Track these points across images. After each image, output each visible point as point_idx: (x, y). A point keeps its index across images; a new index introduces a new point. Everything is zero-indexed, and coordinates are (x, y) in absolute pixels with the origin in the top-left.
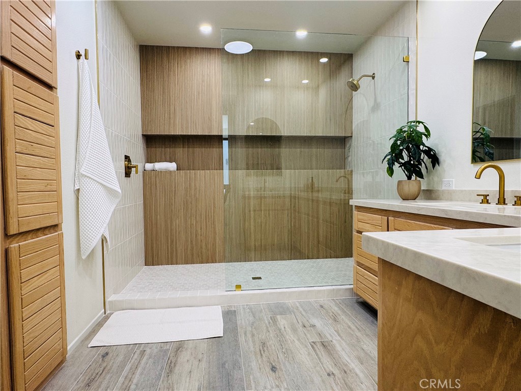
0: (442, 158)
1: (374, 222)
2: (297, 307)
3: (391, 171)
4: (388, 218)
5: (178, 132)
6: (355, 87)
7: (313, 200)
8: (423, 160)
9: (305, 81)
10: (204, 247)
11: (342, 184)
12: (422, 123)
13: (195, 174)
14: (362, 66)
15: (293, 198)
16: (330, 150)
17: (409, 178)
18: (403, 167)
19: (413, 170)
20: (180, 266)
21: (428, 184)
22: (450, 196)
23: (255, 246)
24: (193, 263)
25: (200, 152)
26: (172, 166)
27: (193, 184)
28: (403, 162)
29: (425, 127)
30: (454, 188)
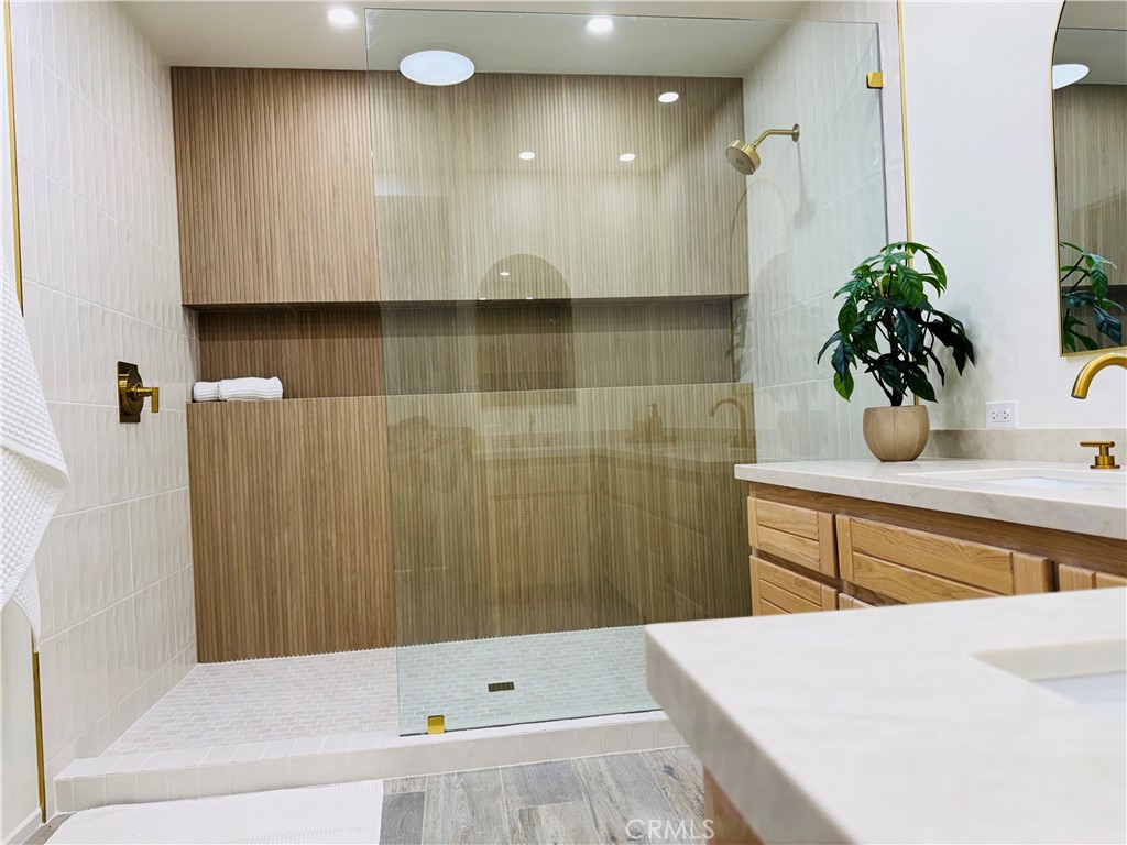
0: (981, 342)
1: (798, 526)
2: (600, 774)
3: (845, 384)
4: (834, 517)
5: (284, 295)
6: (747, 164)
7: (650, 467)
8: (930, 351)
9: (628, 157)
10: (361, 603)
11: (727, 420)
12: (923, 248)
13: (333, 406)
14: (766, 107)
15: (600, 460)
16: (695, 333)
17: (896, 400)
18: (876, 372)
19: (902, 376)
20: (296, 661)
21: (950, 414)
22: (1009, 448)
23: (501, 592)
24: (331, 648)
25: (345, 347)
26: (271, 388)
27: (327, 435)
28: (875, 356)
29: (931, 259)
30: (1018, 426)
